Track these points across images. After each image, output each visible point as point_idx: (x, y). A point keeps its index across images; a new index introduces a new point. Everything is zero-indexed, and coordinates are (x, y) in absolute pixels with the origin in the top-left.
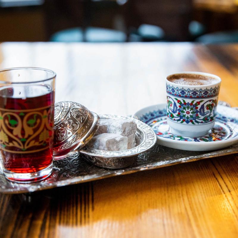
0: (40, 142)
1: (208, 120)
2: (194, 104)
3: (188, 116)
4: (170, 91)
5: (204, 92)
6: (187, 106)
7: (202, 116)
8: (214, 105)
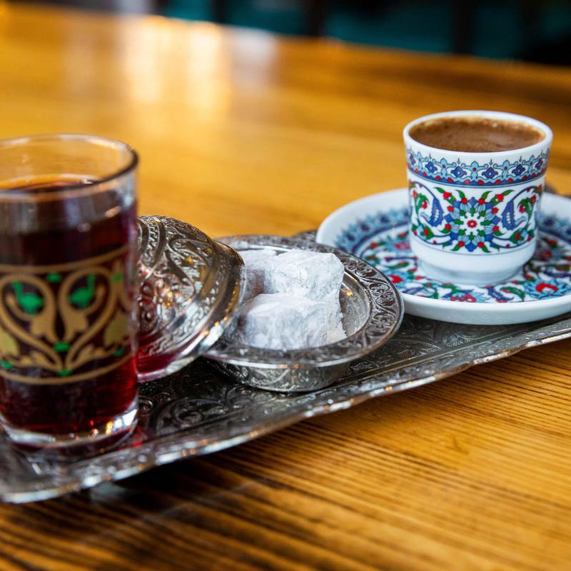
0: (107, 349)
1: (523, 239)
2: (488, 200)
3: (472, 233)
4: (422, 168)
5: (515, 168)
6: (471, 206)
7: (508, 229)
8: (538, 198)
